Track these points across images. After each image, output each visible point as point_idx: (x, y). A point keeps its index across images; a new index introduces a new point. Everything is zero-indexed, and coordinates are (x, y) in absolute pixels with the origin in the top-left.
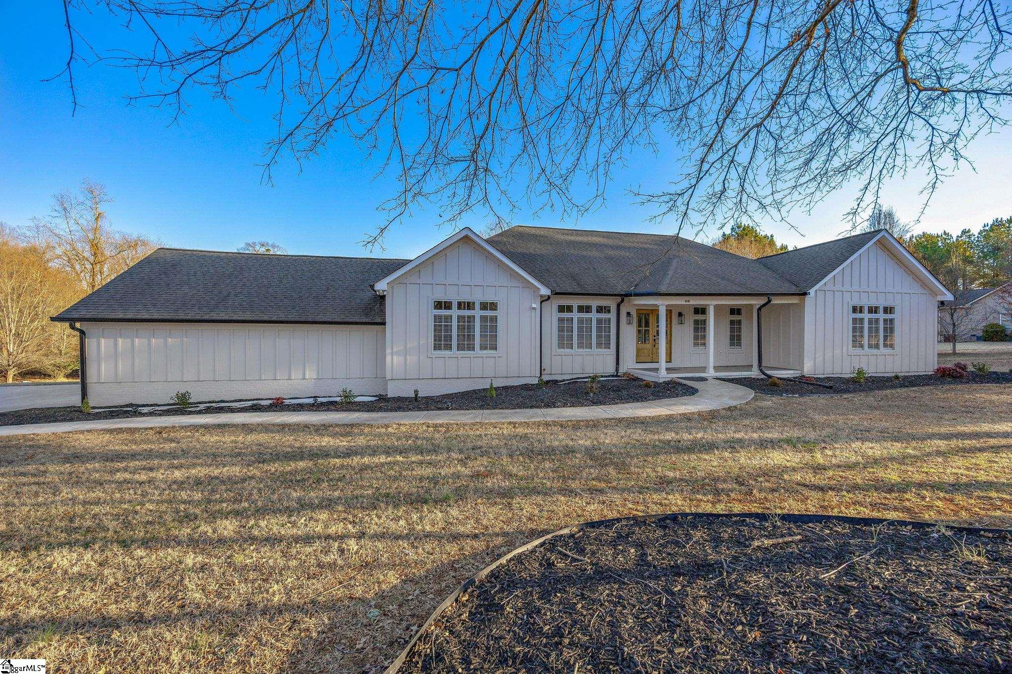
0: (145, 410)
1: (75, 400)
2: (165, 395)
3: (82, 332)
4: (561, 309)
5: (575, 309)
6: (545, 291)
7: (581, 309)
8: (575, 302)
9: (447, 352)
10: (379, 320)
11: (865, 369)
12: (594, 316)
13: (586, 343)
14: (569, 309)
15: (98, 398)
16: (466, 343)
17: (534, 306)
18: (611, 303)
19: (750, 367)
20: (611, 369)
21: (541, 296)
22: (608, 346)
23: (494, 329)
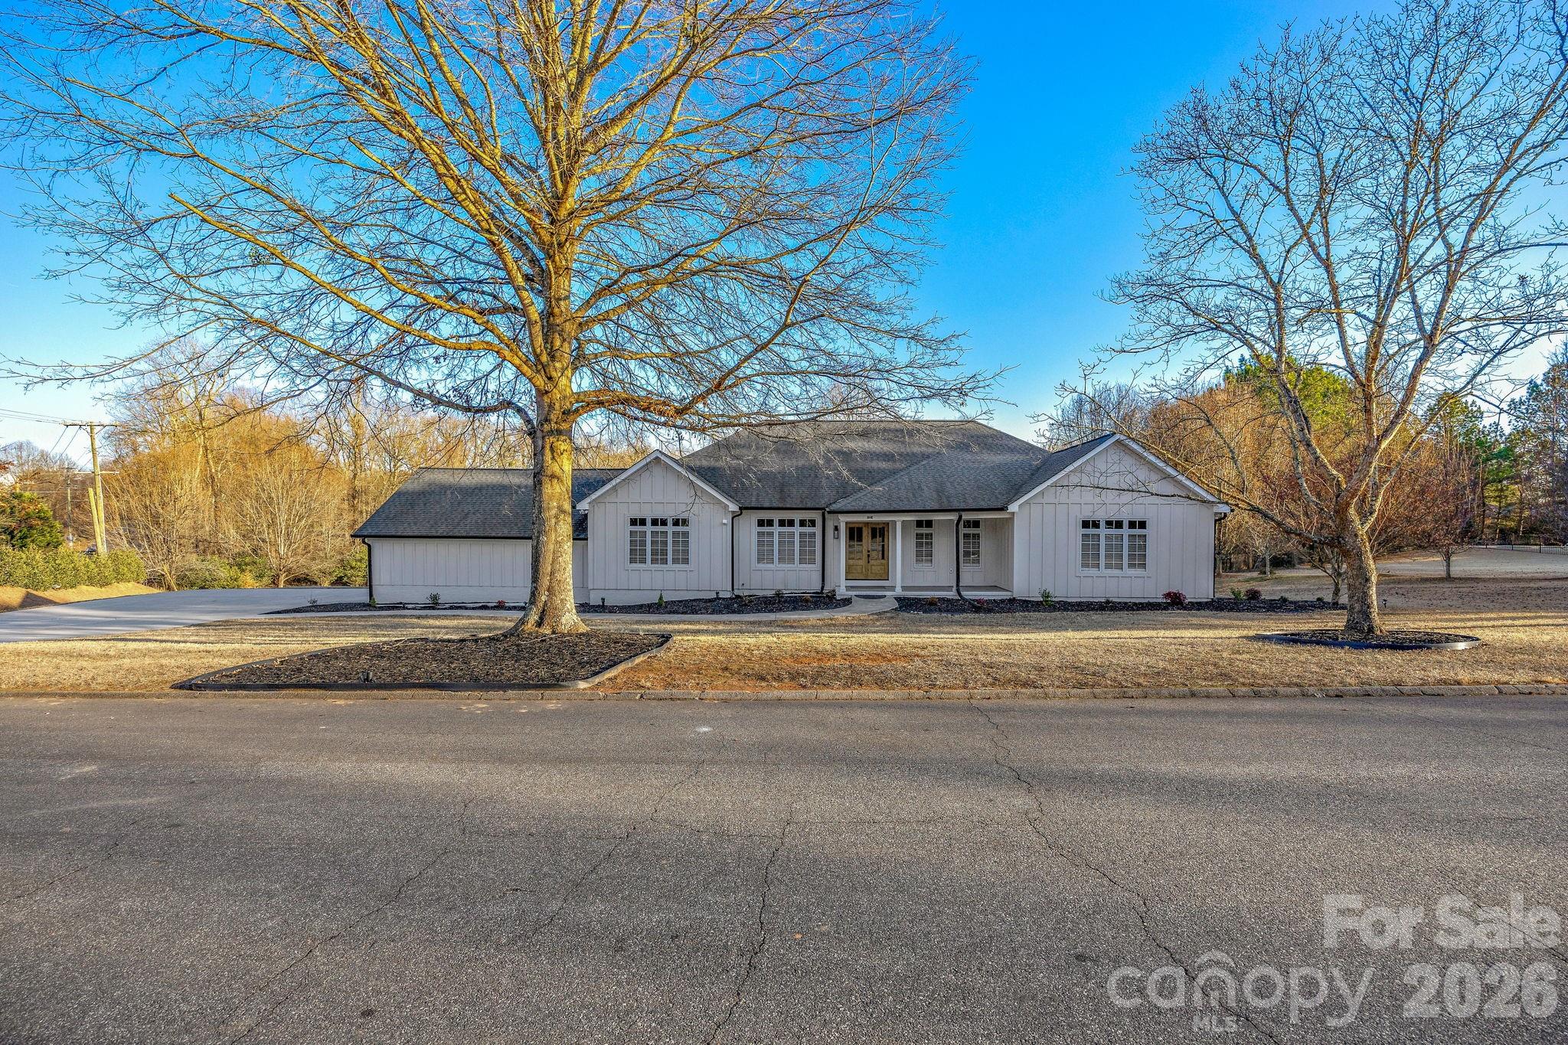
0: (410, 606)
1: (366, 599)
2: (422, 596)
3: (369, 546)
4: (761, 523)
5: (776, 523)
6: (733, 507)
7: (782, 523)
8: (776, 516)
9: (643, 565)
10: (582, 536)
11: (1052, 593)
12: (797, 530)
13: (786, 557)
14: (770, 523)
15: (382, 596)
16: (660, 557)
17: (725, 521)
18: (816, 516)
19: (949, 588)
20: (817, 587)
21: (733, 512)
22: (813, 562)
23: (686, 543)
